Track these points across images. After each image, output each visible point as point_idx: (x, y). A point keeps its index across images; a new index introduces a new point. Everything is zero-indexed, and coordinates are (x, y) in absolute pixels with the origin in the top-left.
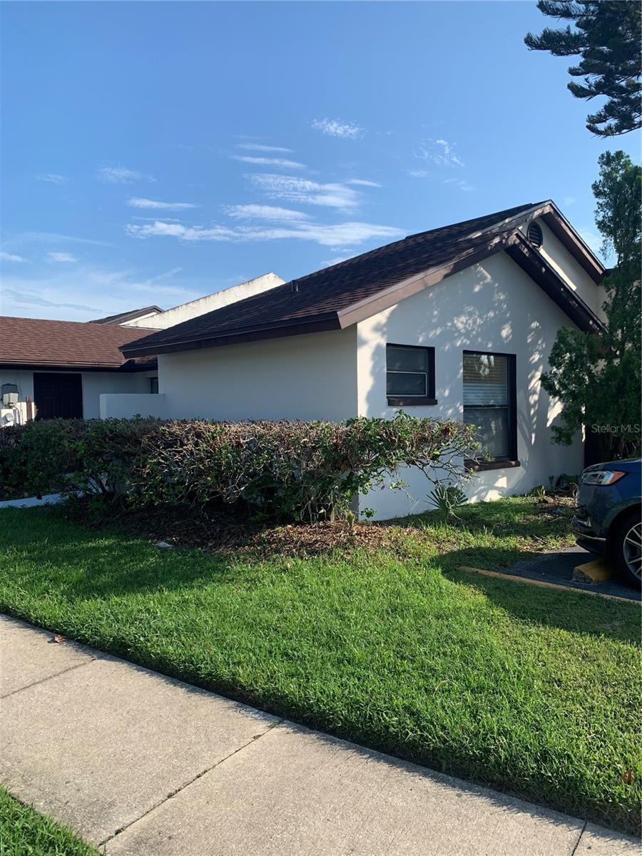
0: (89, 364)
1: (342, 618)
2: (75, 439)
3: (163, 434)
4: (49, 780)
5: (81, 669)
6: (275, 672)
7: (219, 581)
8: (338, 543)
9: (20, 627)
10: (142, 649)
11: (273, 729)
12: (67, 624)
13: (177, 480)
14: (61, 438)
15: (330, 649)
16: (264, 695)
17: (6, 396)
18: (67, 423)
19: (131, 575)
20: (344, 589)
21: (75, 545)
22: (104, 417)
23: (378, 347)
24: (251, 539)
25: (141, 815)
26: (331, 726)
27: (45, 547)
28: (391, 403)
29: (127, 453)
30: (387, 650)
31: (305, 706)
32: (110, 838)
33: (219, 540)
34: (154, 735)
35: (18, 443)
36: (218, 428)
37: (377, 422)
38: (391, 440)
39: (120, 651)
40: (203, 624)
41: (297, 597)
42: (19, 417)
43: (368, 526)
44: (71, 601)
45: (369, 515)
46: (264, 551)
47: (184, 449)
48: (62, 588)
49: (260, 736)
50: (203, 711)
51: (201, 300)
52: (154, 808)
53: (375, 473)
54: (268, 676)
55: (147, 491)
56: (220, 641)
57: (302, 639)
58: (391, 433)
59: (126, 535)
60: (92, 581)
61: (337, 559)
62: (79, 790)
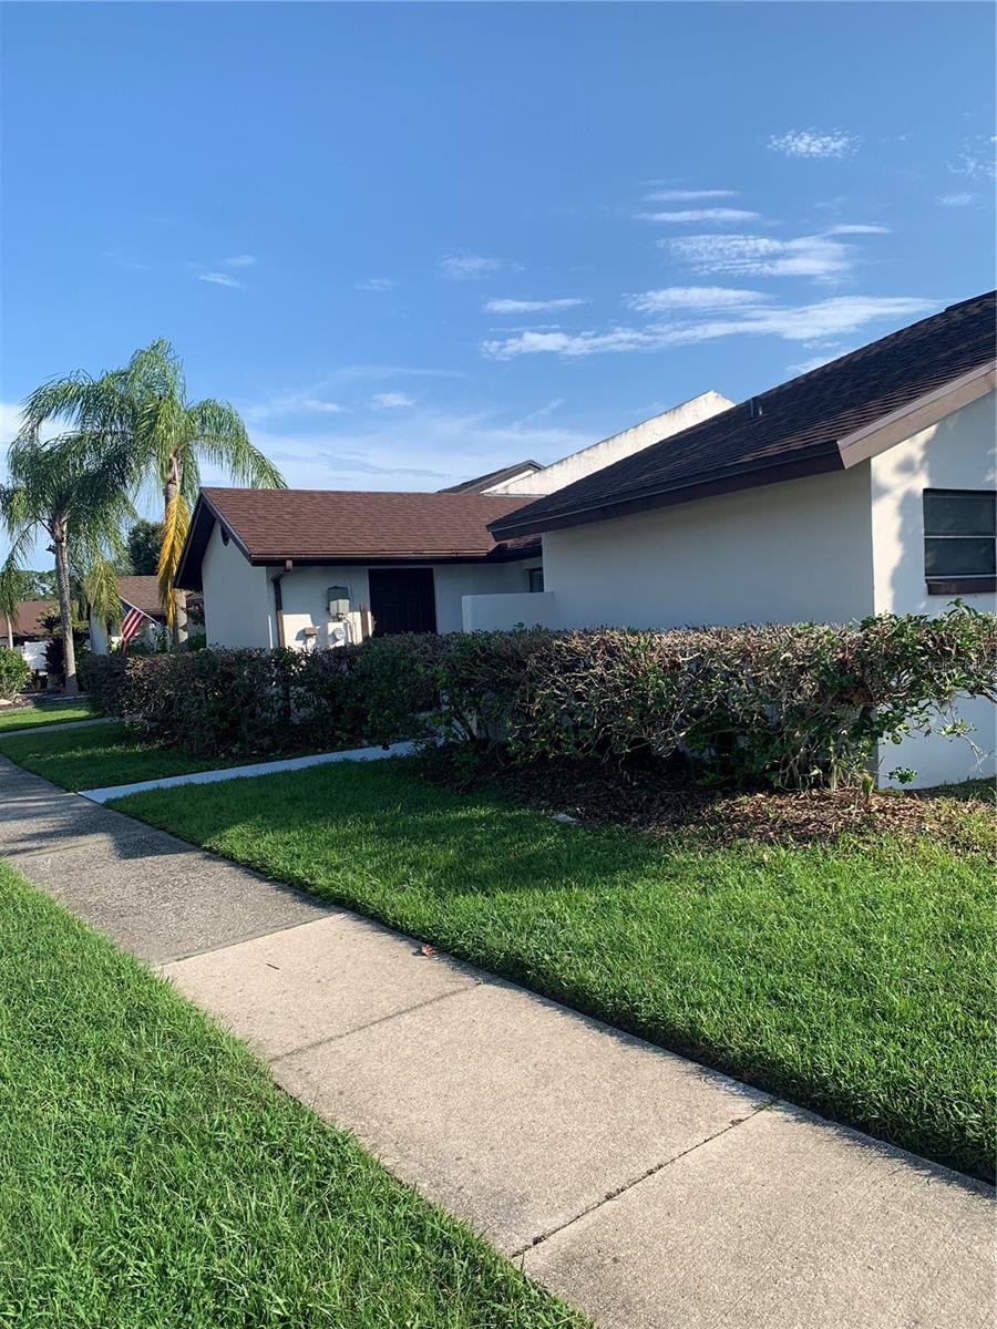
0: (444, 553)
1: (866, 945)
2: (431, 662)
3: (558, 652)
4: (433, 1152)
5: (462, 996)
6: (759, 1023)
7: (654, 877)
8: (846, 823)
9: (373, 931)
10: (548, 973)
11: (762, 1112)
12: (439, 928)
13: (582, 721)
14: (413, 661)
15: (849, 993)
16: (743, 1058)
17: (333, 604)
18: (419, 639)
19: (521, 861)
20: (864, 898)
21: (439, 815)
22: (468, 629)
23: (908, 496)
24: (699, 814)
25: (569, 1220)
26: (860, 1117)
27: (397, 817)
28: (933, 590)
29: (506, 682)
30: (949, 1001)
31: (813, 1080)
32: (527, 1248)
33: (647, 814)
34: (576, 1102)
35: (352, 670)
36: (642, 641)
37: (918, 622)
38: (943, 651)
39: (513, 972)
40: (637, 941)
41: (784, 906)
42: (352, 633)
43: (897, 797)
44: (440, 895)
45: (904, 778)
46: (721, 835)
47: (592, 674)
48: (426, 877)
49: (741, 1121)
50: (648, 1074)
51: (601, 445)
52: (587, 1211)
53: (915, 709)
54: (748, 1028)
55: (535, 737)
56: (666, 969)
57: (800, 975)
58: (942, 640)
59: (507, 801)
60: (468, 868)
61: (846, 849)
62: (475, 1172)
